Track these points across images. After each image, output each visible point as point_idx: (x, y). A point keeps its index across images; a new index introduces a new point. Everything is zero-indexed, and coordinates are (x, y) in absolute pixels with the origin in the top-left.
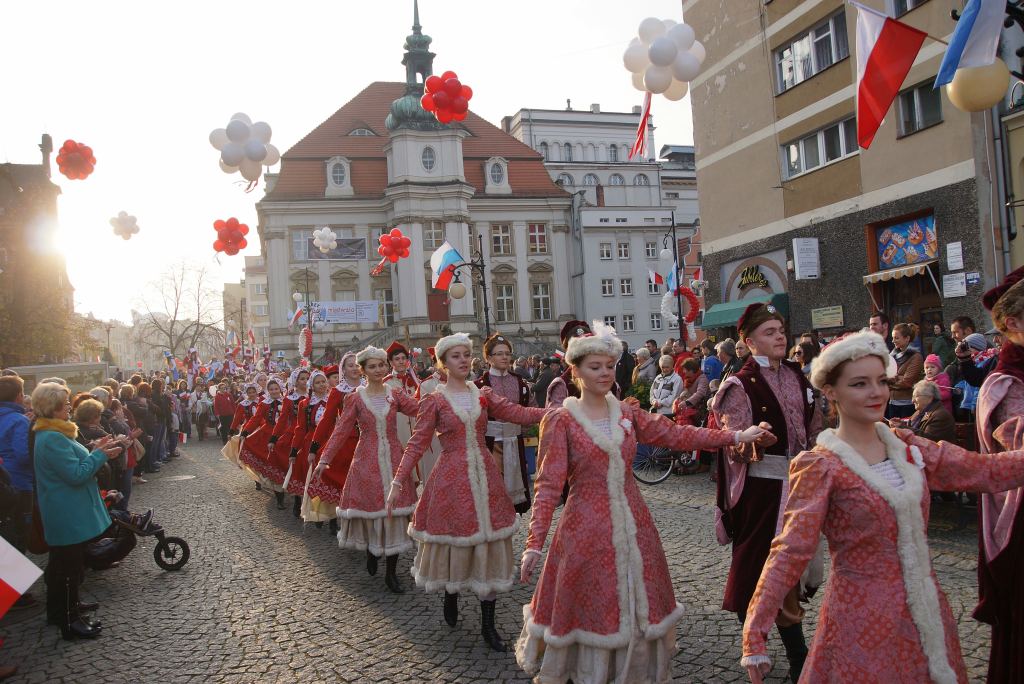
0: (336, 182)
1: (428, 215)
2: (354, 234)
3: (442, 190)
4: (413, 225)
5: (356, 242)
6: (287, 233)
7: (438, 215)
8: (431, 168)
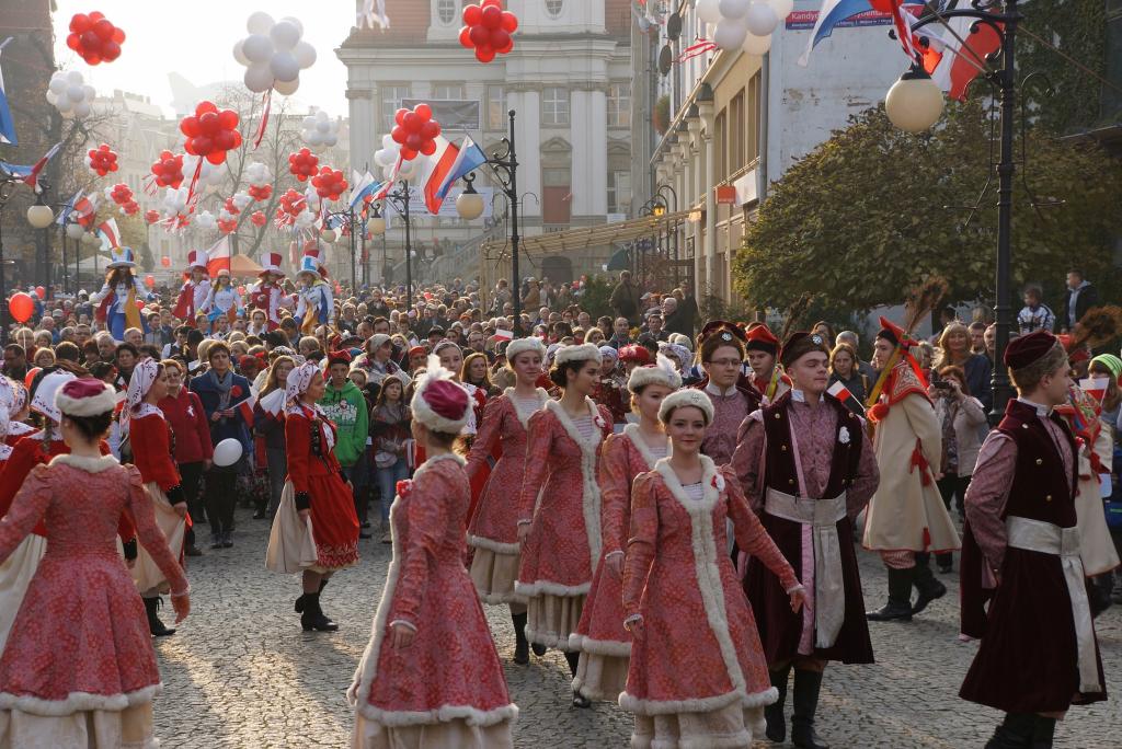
0: (444, 19)
1: (547, 80)
2: (464, 94)
3: (567, 46)
4: (527, 94)
5: (467, 105)
6: (375, 91)
7: (561, 79)
8: (558, 11)
